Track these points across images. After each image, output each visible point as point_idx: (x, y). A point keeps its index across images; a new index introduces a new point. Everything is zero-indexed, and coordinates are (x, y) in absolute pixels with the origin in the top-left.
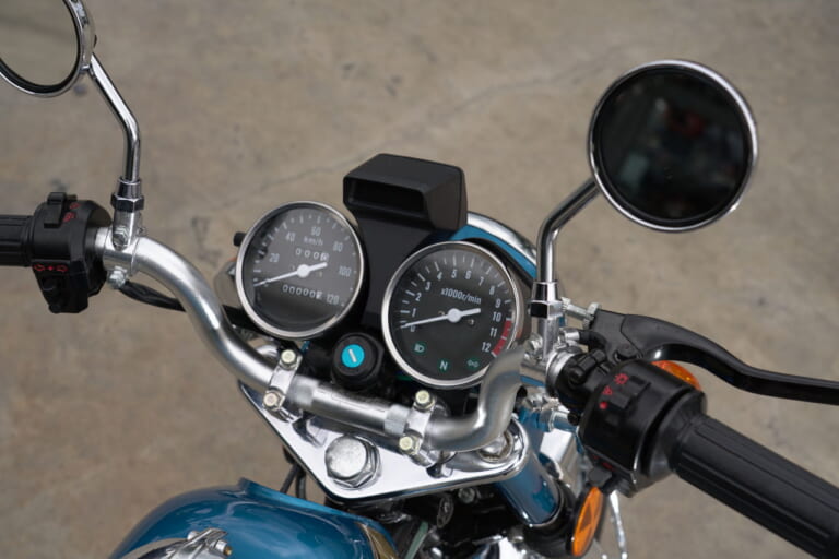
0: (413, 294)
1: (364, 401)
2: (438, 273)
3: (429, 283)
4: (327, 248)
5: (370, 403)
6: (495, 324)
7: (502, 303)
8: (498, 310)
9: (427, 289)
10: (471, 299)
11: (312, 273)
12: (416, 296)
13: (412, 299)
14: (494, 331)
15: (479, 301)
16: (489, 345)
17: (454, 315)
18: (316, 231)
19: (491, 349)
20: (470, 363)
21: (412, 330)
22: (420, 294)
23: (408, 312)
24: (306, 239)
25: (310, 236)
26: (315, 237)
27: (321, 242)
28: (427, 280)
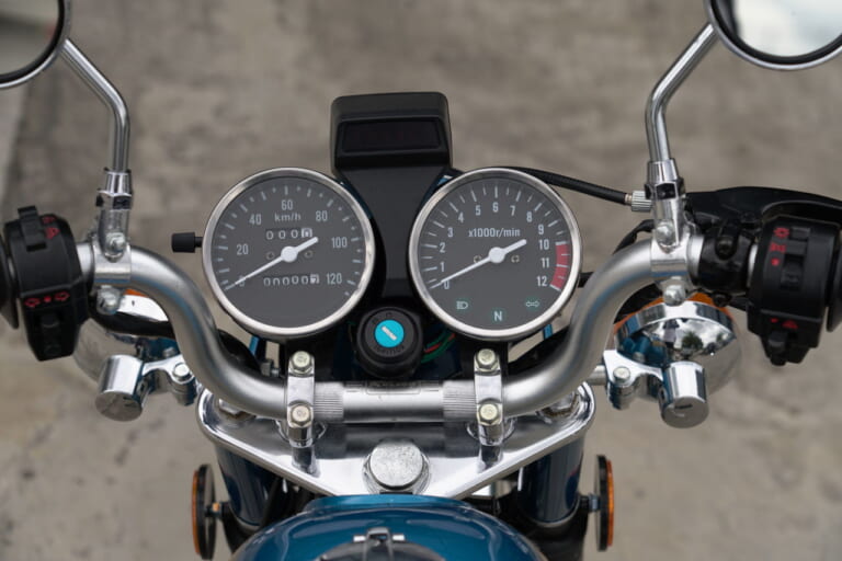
0: (435, 247)
1: (407, 387)
2: (458, 215)
3: (450, 229)
4: (308, 221)
5: (416, 386)
6: (545, 254)
7: (546, 228)
8: (543, 237)
9: (451, 235)
10: (508, 233)
11: (301, 254)
12: (440, 248)
13: (435, 253)
14: (545, 262)
15: (517, 232)
16: (545, 278)
17: (497, 255)
18: (287, 205)
19: (548, 282)
20: (529, 304)
21: (447, 288)
22: (443, 244)
23: (435, 268)
24: (277, 218)
25: (281, 213)
26: (288, 212)
27: (297, 216)
28: (447, 226)
